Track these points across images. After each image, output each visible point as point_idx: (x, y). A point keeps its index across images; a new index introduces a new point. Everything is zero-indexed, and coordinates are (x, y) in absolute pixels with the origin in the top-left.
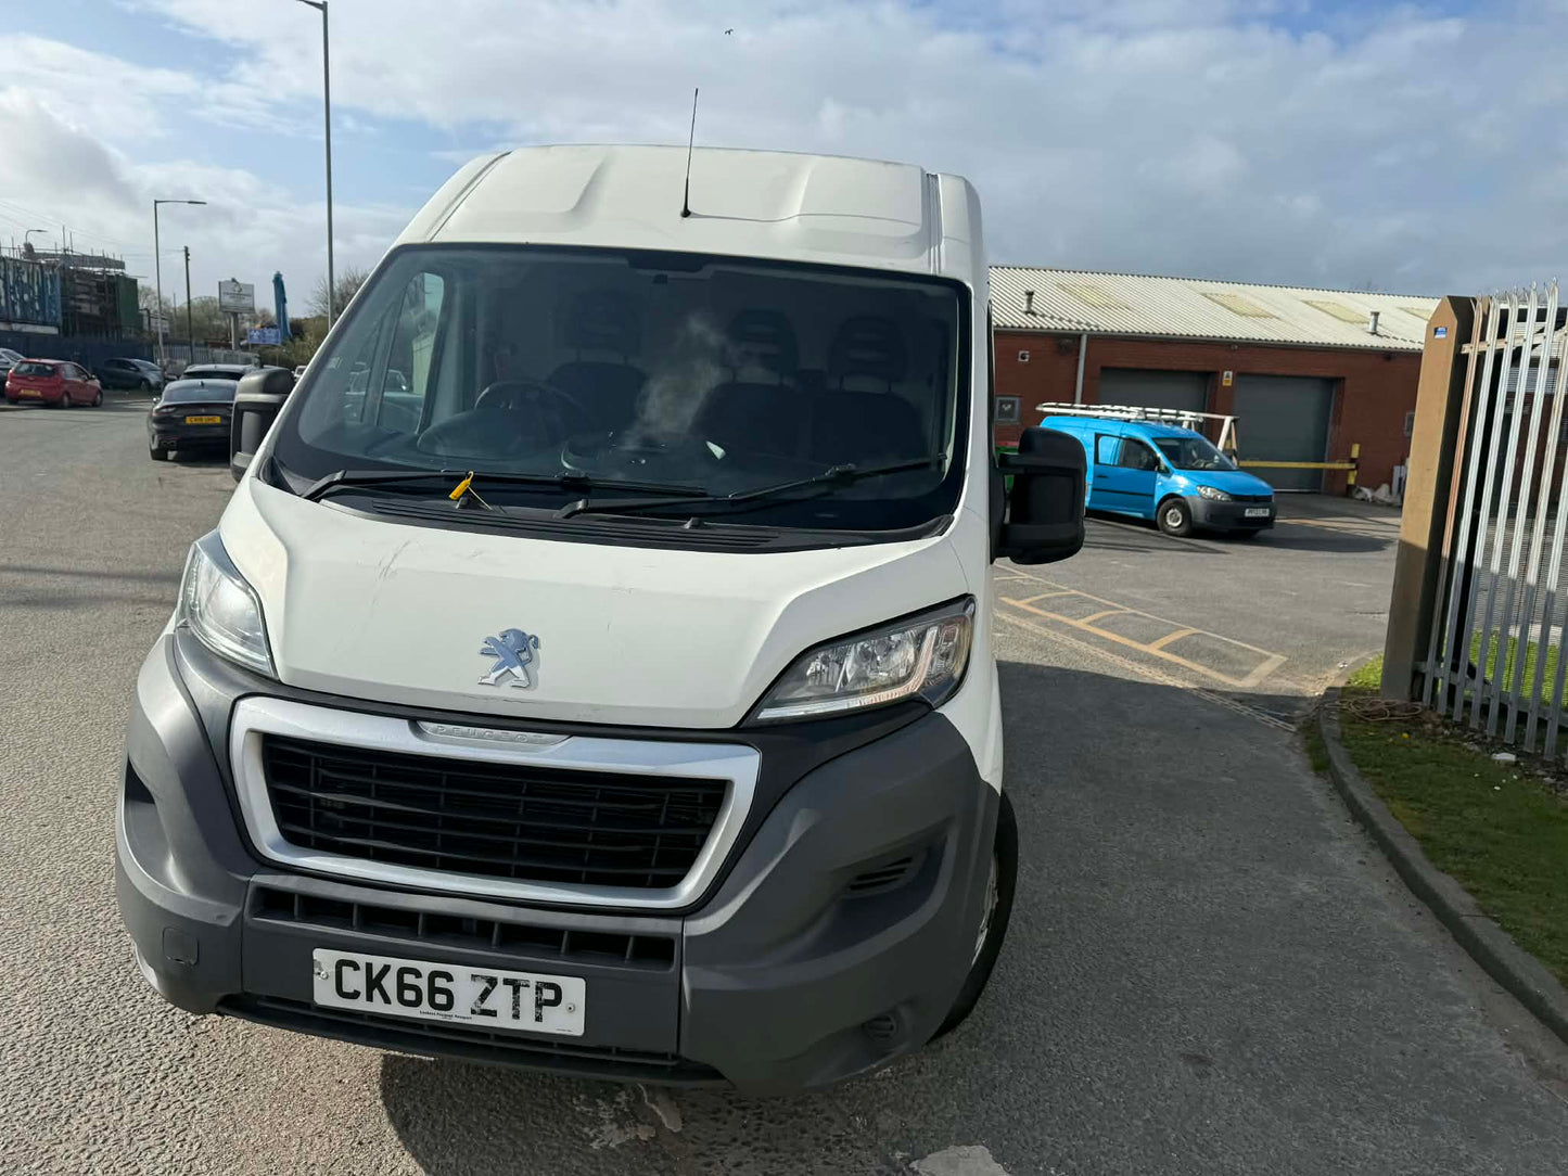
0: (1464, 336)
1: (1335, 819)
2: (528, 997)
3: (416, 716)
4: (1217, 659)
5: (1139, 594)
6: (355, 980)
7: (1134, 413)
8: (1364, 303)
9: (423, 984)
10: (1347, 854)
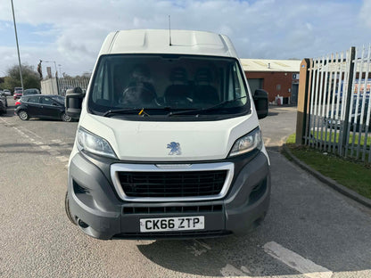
0: (308, 67)
1: (299, 170)
2: (191, 222)
3: (155, 163)
6: (150, 225)
8: (266, 62)
9: (167, 223)
10: (305, 176)
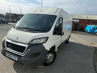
2: (15, 58)
3: (12, 41)
4: (93, 44)
5: (90, 39)
7: (94, 26)
9: (10, 56)
